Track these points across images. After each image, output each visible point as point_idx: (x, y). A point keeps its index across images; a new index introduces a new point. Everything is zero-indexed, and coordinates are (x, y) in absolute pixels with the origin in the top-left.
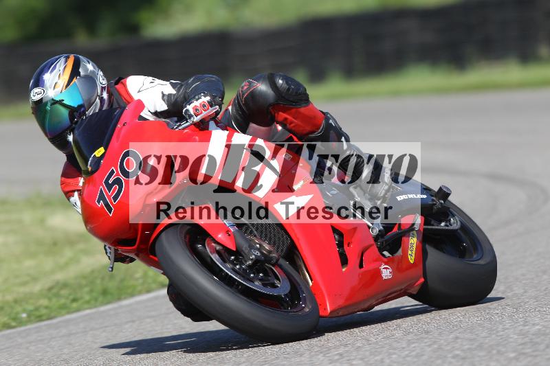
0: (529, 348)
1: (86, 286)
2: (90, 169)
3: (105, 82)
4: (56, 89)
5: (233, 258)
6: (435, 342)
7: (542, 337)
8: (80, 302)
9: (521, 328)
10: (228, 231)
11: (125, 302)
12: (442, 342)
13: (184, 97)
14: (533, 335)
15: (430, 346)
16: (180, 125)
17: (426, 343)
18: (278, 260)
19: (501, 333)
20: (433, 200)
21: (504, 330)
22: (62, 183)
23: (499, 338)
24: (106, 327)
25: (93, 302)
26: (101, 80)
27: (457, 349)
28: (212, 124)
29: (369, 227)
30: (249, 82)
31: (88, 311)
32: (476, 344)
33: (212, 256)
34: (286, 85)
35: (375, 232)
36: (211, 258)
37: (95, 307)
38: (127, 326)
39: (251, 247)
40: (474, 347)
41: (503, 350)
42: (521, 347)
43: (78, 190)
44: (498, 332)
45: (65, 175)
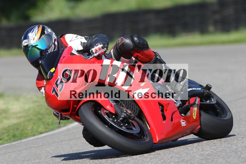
0: (205, 161)
1: (6, 133)
2: (48, 78)
3: (56, 37)
4: (34, 40)
5: (114, 116)
6: (162, 159)
7: (210, 157)
8: (3, 140)
9: (201, 152)
10: (111, 105)
11: (23, 141)
12: (166, 158)
13: (90, 44)
14: (206, 155)
15: (160, 160)
16: (89, 57)
17: (158, 159)
18: (134, 118)
19: (192, 155)
20: (204, 91)
21: (193, 153)
22: (37, 83)
23: (191, 157)
24: (15, 151)
25: (9, 140)
26: (54, 36)
27: (172, 162)
28: (103, 56)
29: (175, 103)
30: (122, 39)
31: (7, 145)
32: (181, 159)
33: (104, 116)
34: (138, 41)
35: (178, 105)
36: (104, 117)
37: (10, 142)
38: (24, 151)
39: (122, 112)
40: (180, 161)
41: (193, 162)
42: (200, 161)
43: (44, 87)
44: (190, 154)
45: (38, 79)
